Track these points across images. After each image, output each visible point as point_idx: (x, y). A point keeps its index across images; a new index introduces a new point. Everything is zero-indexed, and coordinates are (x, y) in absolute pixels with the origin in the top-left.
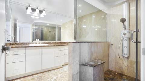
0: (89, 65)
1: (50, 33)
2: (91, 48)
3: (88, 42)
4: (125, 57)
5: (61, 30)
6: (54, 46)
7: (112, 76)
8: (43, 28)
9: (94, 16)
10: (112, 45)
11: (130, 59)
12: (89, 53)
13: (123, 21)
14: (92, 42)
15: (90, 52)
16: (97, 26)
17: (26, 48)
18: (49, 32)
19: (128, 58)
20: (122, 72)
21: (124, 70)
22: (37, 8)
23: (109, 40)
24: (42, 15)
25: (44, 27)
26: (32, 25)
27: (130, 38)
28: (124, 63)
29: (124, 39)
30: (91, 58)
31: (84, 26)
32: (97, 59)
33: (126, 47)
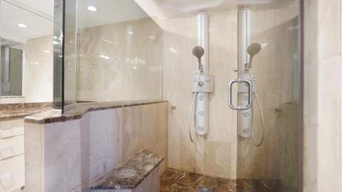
0: (119, 183)
2: (124, 122)
3: (113, 107)
4: (201, 136)
5: (24, 61)
7: (175, 185)
9: (131, 33)
10: (174, 108)
11: (208, 139)
12: (118, 140)
13: (198, 53)
14: (126, 106)
15: (121, 138)
16: (136, 59)
19: (205, 136)
20: (195, 169)
21: (198, 163)
23: (167, 97)
27: (209, 93)
28: (199, 148)
29: (199, 95)
30: (124, 154)
31: (102, 56)
32: (142, 150)
33: (202, 113)
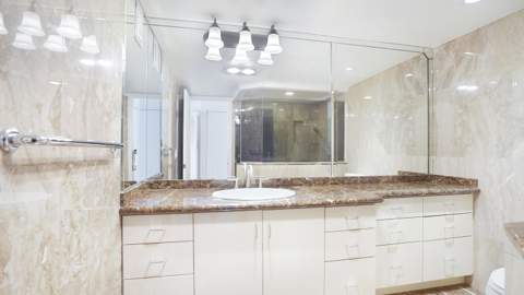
1: (297, 128)
5: (346, 115)
6: (325, 205)
8: (271, 111)
17: (196, 215)
18: (295, 122)
22: (246, 28)
24: (265, 56)
25: (275, 104)
26: (234, 102)
